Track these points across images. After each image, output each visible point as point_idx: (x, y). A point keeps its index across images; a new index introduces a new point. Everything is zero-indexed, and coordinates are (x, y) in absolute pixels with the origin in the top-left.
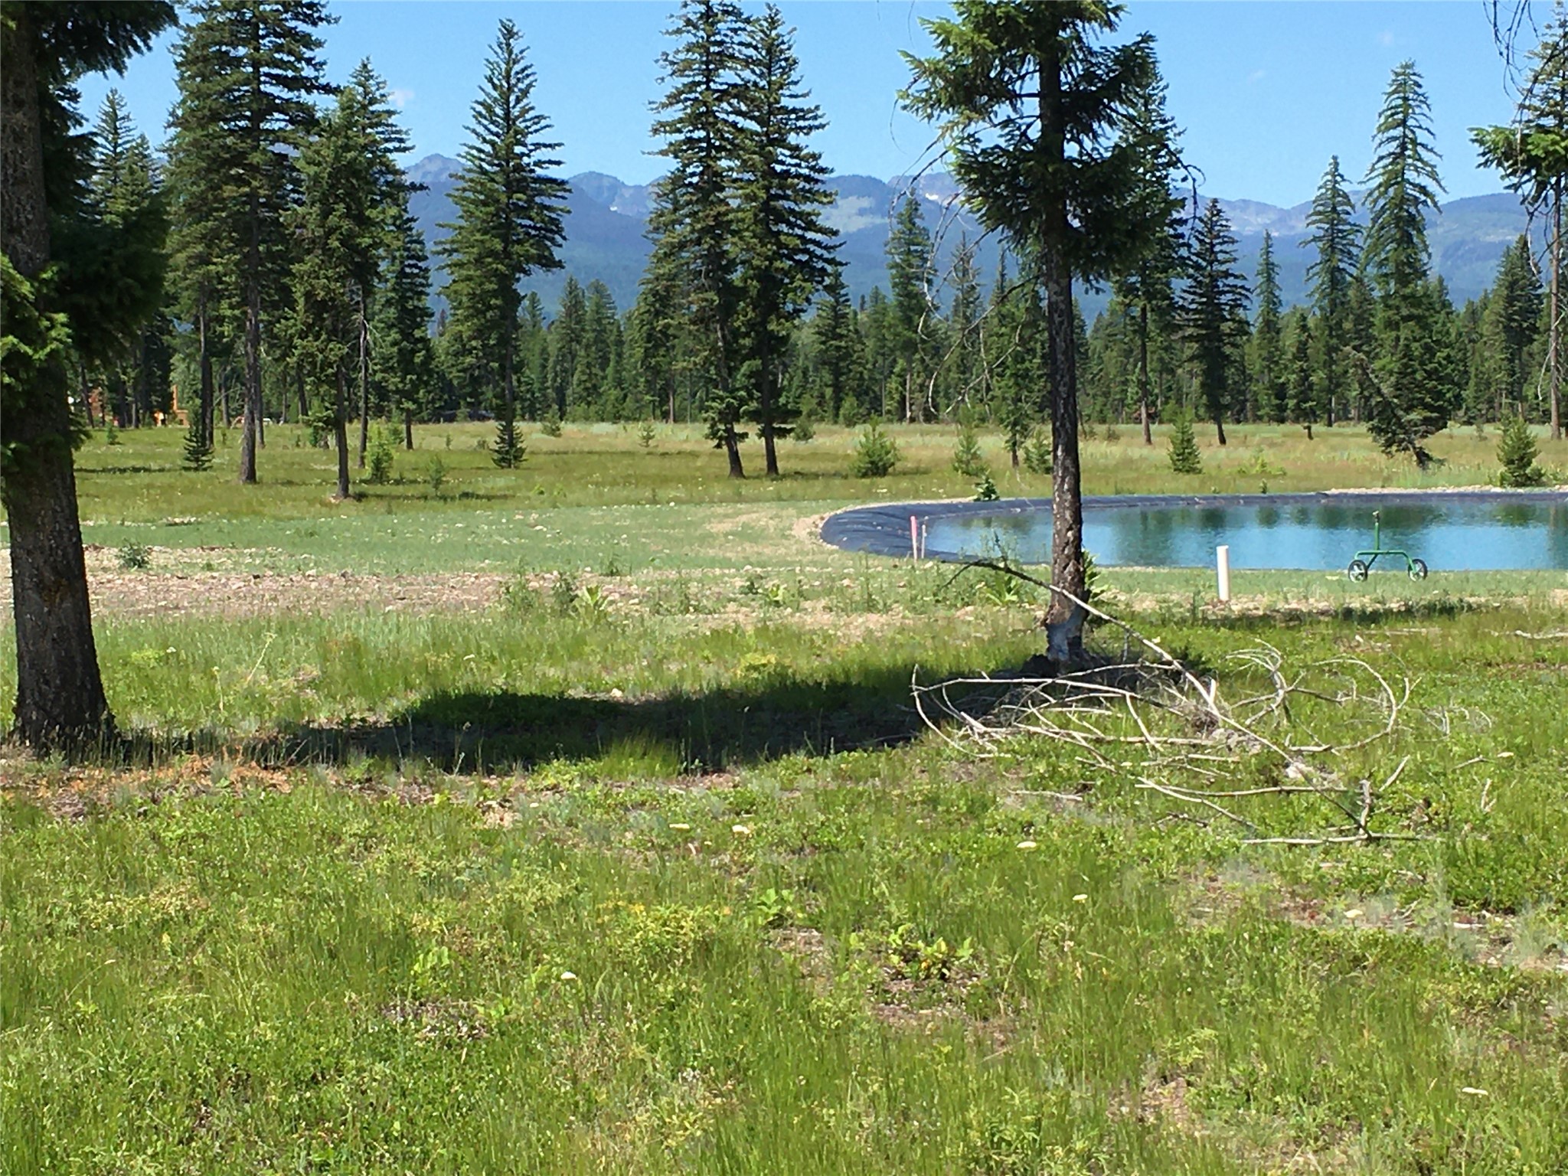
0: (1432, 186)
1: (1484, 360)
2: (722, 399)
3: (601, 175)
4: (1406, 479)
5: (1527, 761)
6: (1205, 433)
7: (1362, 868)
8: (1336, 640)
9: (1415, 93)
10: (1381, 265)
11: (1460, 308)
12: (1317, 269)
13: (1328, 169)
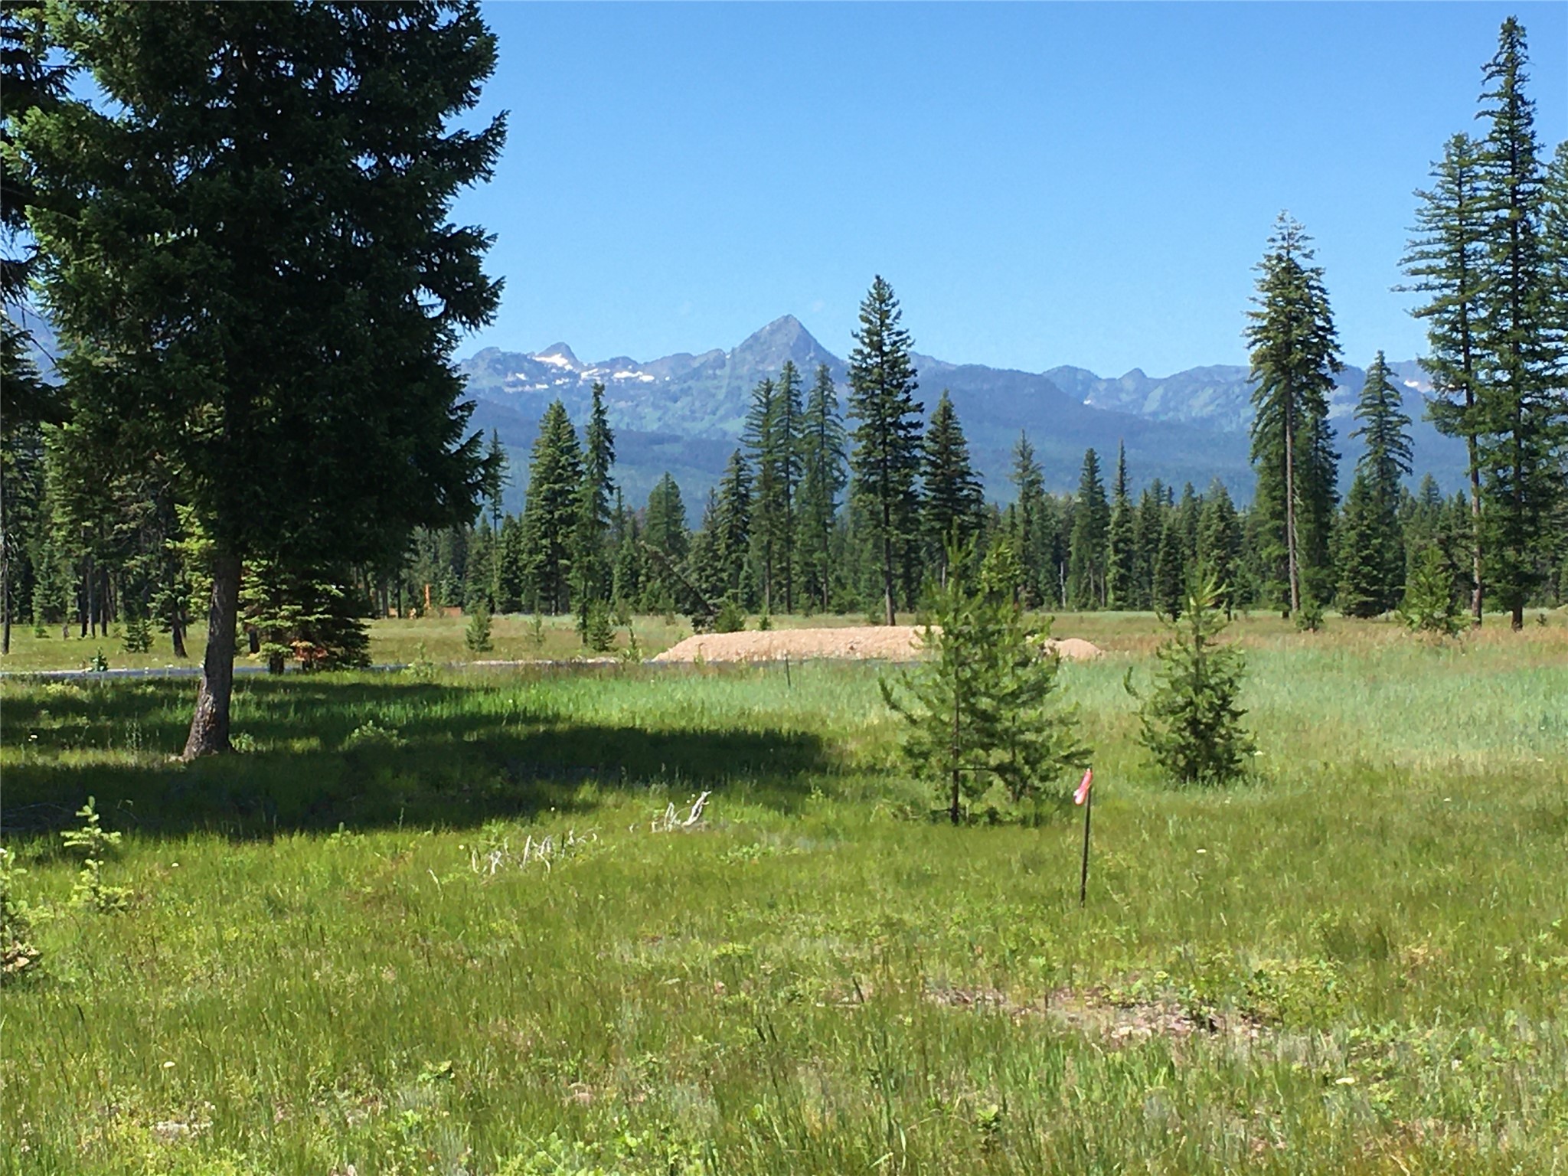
3: (1076, 369)
12: (1366, 460)
13: (1374, 362)
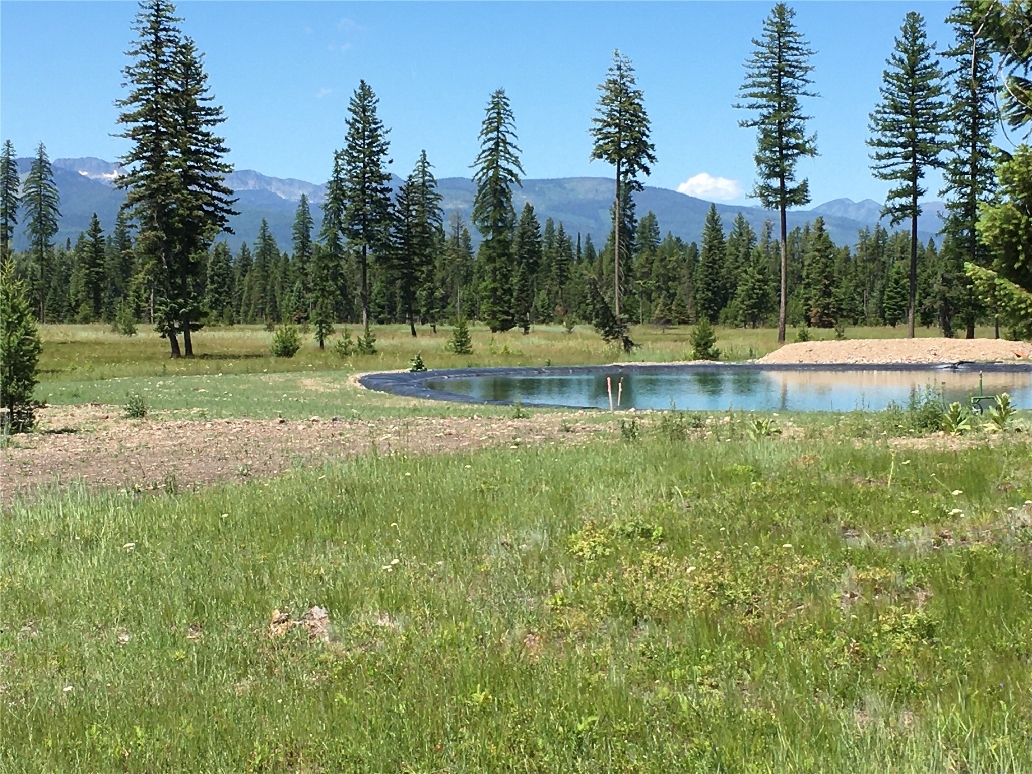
0: (516, 170)
2: (167, 305)
9: (505, 110)
10: (483, 220)
13: (419, 159)
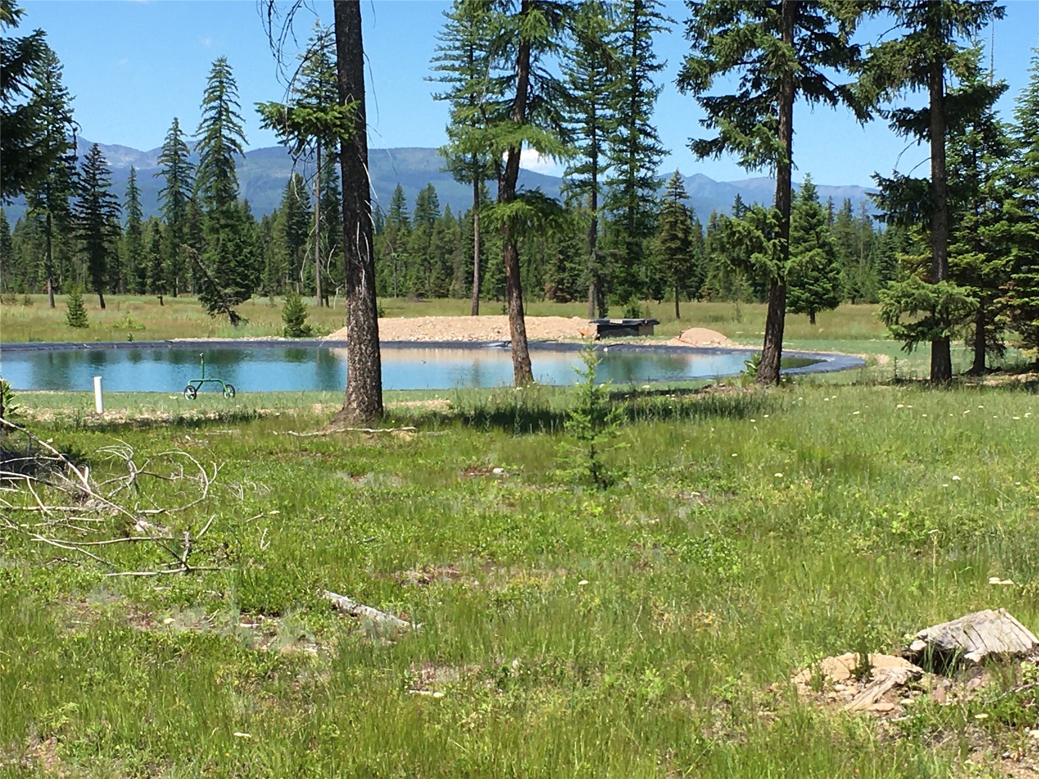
0: (239, 140)
1: (274, 254)
4: (223, 331)
5: (292, 516)
6: (90, 301)
7: (181, 590)
8: (172, 438)
9: (227, 78)
10: (206, 190)
11: (259, 220)
12: (165, 192)
13: (171, 126)
